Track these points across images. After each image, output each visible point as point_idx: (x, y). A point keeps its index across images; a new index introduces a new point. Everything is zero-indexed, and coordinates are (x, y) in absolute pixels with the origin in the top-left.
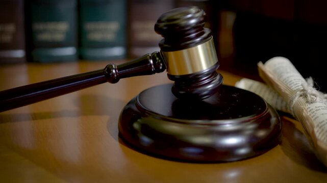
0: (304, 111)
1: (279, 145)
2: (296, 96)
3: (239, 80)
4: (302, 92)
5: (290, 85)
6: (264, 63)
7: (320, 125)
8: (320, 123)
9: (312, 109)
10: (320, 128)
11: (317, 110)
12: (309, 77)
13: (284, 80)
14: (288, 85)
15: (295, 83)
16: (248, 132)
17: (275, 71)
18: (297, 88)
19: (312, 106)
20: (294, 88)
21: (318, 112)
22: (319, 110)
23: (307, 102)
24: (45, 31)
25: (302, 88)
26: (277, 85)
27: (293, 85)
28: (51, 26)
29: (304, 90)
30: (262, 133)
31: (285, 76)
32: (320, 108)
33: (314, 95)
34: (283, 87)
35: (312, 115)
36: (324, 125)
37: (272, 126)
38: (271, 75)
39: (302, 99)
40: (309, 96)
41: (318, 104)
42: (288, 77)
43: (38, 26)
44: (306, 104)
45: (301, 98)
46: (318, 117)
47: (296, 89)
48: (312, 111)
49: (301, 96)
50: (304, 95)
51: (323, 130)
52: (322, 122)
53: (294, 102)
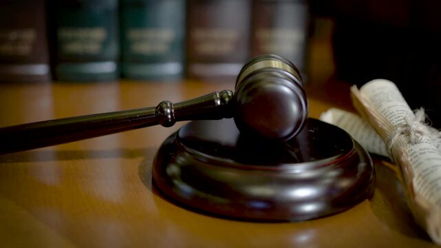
0: (404, 154)
1: (367, 200)
2: (395, 134)
3: (326, 111)
4: (404, 129)
5: (390, 118)
6: (359, 87)
7: (423, 174)
8: (424, 171)
9: (415, 152)
10: (423, 178)
11: (421, 154)
12: (419, 108)
13: (383, 112)
14: (388, 118)
15: (397, 116)
16: (328, 181)
17: (372, 100)
18: (400, 122)
19: (416, 148)
20: (395, 122)
21: (421, 156)
22: (424, 153)
23: (410, 142)
24: (74, 40)
25: (405, 123)
26: (374, 118)
27: (393, 118)
28: (83, 33)
29: (406, 125)
30: (345, 183)
31: (385, 105)
32: (426, 151)
33: (419, 132)
34: (380, 120)
35: (414, 160)
36: (428, 174)
37: (359, 175)
38: (366, 105)
39: (403, 138)
40: (412, 133)
41: (424, 145)
42: (389, 107)
43: (65, 34)
44: (408, 145)
45: (403, 136)
46: (421, 163)
47: (396, 124)
48: (415, 154)
49: (402, 133)
50: (407, 132)
51: (426, 181)
52: (426, 170)
53: (393, 141)
